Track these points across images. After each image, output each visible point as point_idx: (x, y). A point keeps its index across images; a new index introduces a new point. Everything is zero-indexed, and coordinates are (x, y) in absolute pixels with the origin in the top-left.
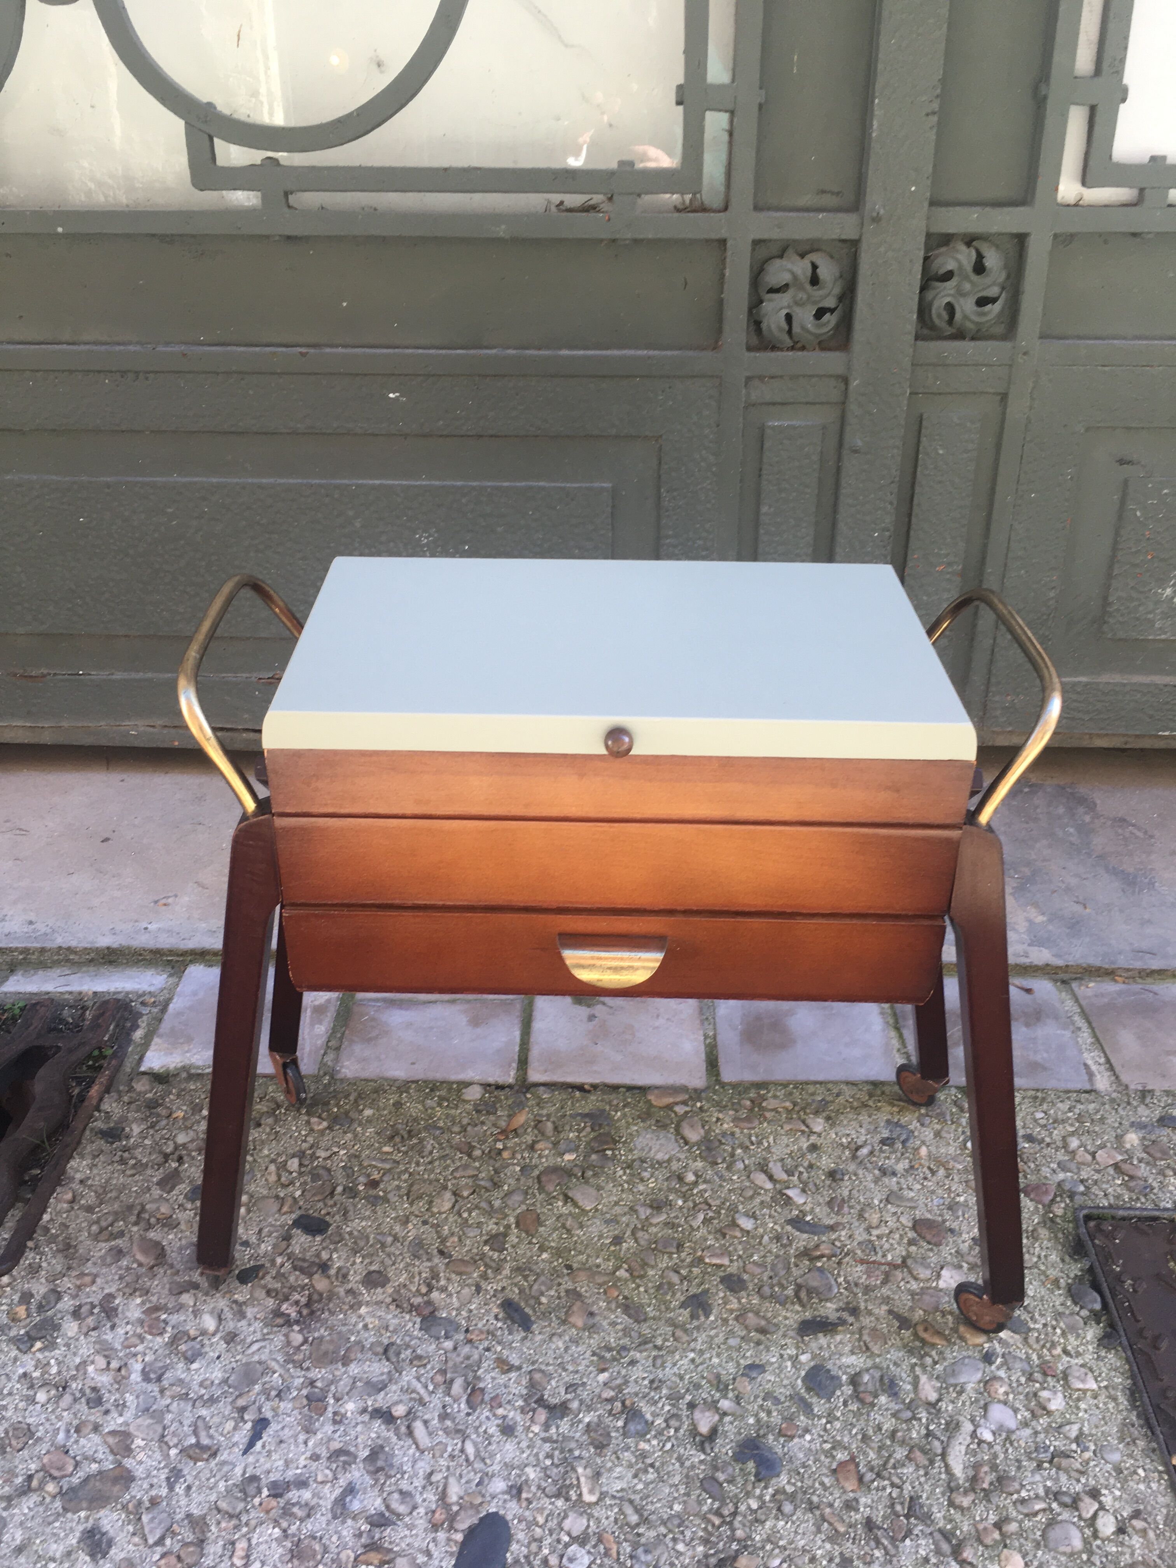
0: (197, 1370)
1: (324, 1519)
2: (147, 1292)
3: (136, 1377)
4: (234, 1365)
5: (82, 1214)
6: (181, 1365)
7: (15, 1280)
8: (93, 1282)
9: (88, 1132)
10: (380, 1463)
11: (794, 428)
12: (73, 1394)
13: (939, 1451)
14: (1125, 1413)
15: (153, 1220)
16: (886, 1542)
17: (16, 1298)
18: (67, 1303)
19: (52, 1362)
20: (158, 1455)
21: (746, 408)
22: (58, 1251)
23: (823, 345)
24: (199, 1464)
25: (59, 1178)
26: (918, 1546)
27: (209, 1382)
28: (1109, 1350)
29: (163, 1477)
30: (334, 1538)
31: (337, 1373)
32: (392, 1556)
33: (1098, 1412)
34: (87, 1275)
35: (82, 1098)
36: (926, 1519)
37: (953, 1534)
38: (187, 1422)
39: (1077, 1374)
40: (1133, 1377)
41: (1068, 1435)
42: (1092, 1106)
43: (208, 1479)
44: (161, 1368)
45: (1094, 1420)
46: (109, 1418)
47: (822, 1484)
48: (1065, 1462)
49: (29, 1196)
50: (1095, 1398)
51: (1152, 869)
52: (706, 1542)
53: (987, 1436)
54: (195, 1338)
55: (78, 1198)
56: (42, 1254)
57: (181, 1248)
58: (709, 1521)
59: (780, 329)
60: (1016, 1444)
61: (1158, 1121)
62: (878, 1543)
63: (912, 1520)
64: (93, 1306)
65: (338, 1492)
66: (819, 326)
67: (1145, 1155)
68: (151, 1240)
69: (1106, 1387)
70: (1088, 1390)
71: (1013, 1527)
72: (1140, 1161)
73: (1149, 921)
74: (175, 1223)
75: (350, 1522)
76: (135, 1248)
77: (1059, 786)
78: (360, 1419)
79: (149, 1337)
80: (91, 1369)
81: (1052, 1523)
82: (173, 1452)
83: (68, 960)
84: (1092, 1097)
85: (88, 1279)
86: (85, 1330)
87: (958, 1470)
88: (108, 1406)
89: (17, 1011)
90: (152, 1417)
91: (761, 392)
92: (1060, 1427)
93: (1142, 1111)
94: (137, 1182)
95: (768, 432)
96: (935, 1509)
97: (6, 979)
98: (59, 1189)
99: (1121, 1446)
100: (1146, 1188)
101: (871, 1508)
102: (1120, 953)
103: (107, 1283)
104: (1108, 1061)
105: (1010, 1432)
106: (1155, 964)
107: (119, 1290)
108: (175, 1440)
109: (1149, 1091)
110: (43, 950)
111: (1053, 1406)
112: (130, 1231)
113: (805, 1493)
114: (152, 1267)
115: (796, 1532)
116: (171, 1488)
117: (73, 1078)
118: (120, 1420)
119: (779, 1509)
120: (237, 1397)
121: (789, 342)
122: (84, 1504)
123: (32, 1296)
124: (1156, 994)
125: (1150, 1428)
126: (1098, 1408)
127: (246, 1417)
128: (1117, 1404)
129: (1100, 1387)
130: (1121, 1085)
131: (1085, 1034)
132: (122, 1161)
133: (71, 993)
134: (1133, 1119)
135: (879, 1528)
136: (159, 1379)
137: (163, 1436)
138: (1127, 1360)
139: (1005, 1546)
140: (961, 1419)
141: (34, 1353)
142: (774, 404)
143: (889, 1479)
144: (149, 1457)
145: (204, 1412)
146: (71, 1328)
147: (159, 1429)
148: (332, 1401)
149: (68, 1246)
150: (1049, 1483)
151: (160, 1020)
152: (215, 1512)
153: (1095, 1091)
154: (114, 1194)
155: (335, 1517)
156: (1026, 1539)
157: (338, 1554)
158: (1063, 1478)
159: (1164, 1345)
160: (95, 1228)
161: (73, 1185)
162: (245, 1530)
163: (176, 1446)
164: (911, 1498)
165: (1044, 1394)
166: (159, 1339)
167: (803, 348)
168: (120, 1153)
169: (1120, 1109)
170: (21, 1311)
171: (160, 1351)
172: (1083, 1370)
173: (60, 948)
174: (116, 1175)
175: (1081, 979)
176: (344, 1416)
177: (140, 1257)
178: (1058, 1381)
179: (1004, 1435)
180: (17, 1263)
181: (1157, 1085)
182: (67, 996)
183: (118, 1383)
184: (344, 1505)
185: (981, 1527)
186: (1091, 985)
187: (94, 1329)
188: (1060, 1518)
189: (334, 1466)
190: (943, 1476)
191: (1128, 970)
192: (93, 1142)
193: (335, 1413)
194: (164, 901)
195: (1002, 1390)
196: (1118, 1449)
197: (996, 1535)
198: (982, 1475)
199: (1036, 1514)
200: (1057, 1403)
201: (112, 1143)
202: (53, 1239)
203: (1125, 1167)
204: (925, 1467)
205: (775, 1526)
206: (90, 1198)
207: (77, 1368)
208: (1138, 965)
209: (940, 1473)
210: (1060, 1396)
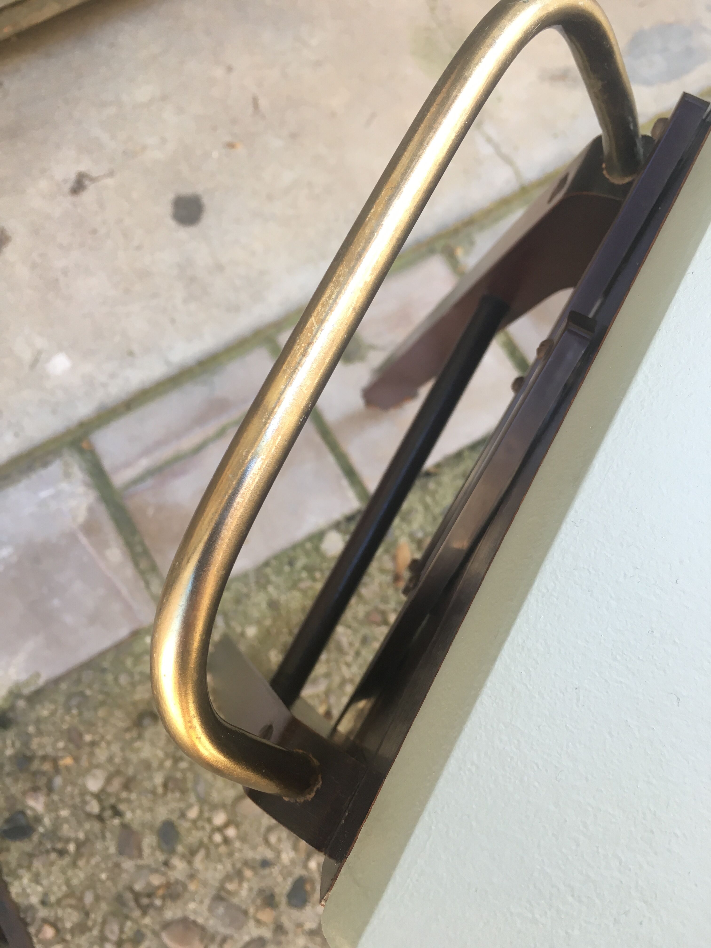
55: (60, 925)
94: (98, 866)
98: (31, 931)
112: (146, 926)
154: (89, 896)
161: (41, 915)
168: (49, 845)
192: (9, 850)
201: (29, 838)
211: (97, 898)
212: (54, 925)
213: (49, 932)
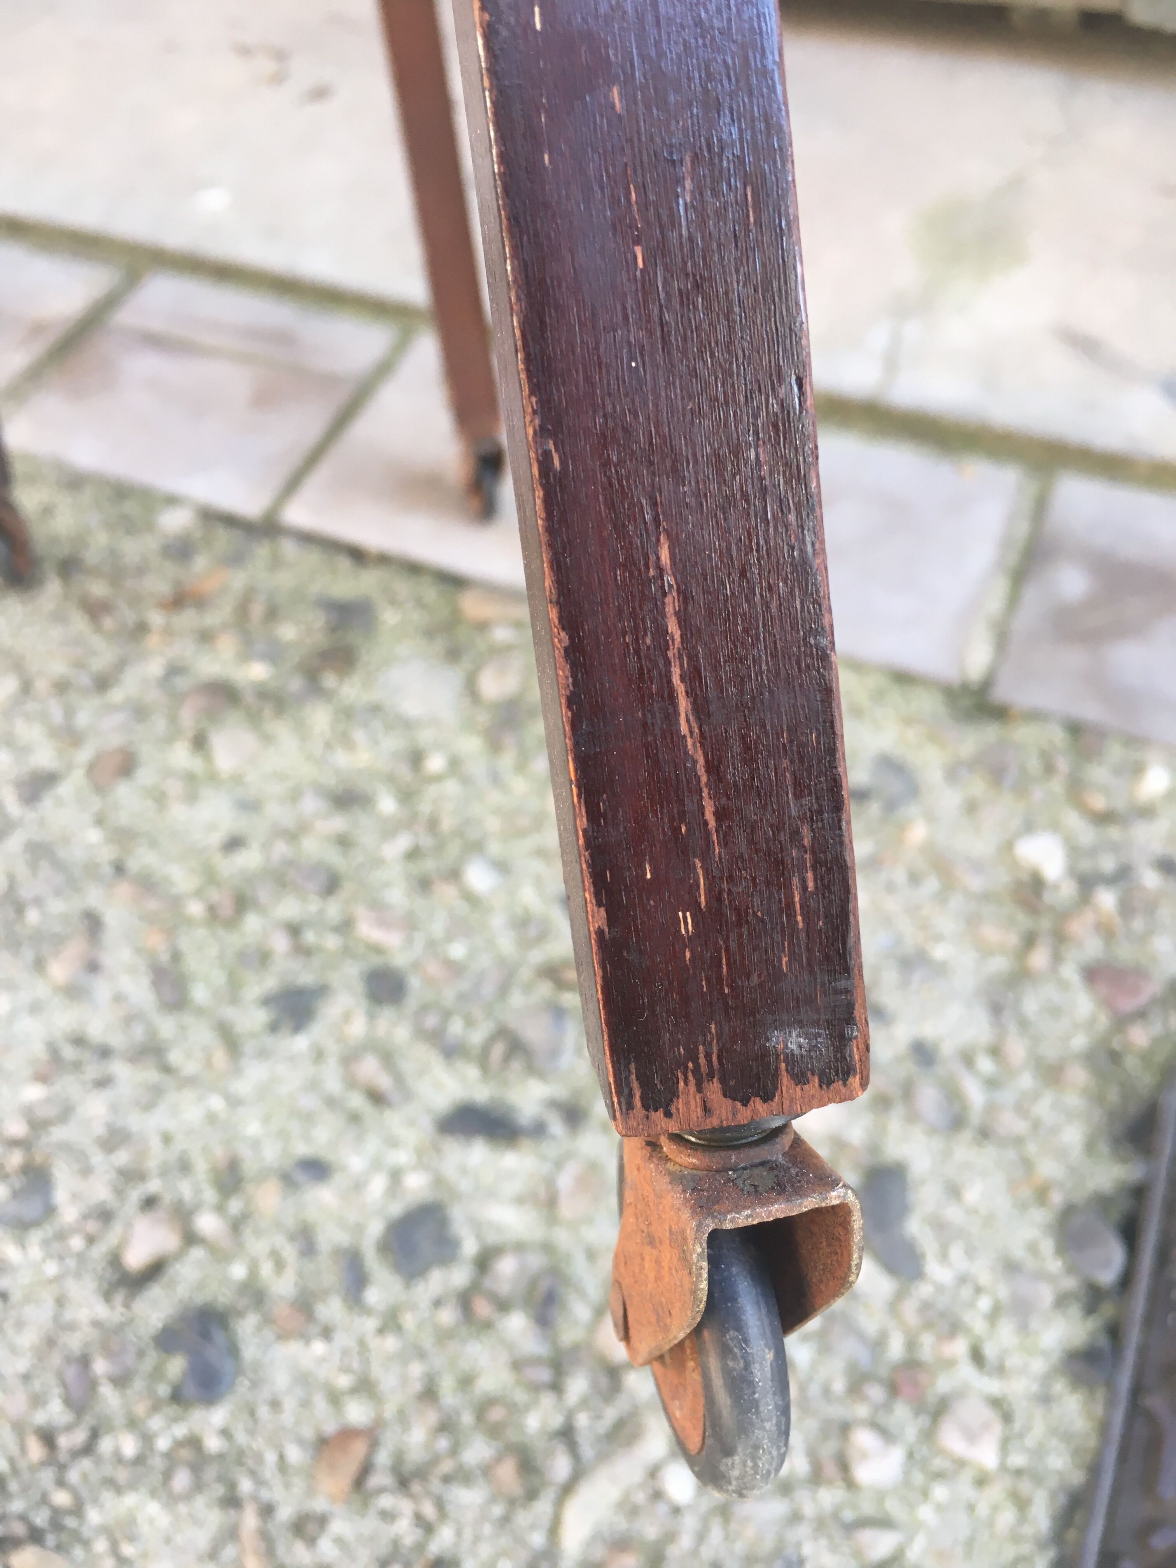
13: (560, 1479)
33: (965, 1522)
39: (969, 1417)
40: (1094, 1470)
45: (944, 1539)
47: (282, 1457)
50: (978, 1487)
60: (734, 1526)
69: (1019, 1473)
87: (575, 1537)
92: (856, 1524)
111: (866, 1473)
113: (237, 1463)
119: (167, 1478)
126: (971, 1513)
129: (1002, 1466)
138: (1104, 1428)
165: (866, 1437)
172: (987, 1414)
178: (915, 1419)
200: (881, 1468)
204: (509, 1505)
209: (533, 1529)
210: (896, 1456)
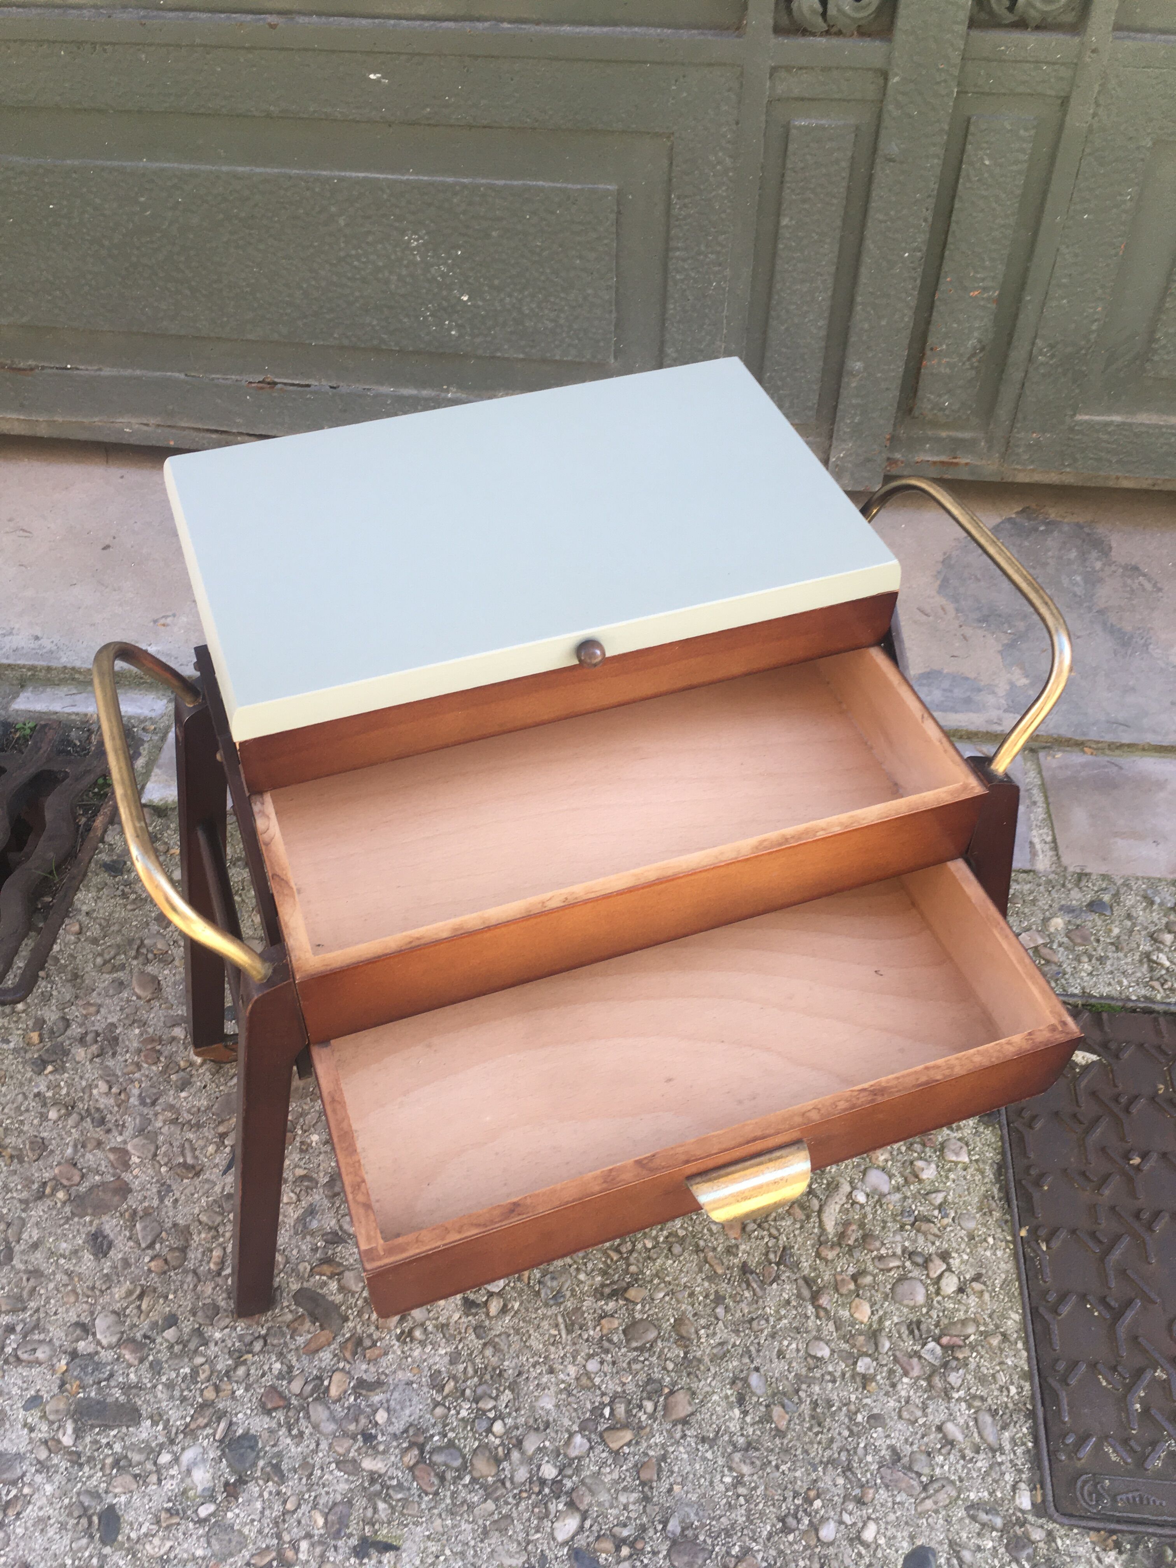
0: (185, 1098)
1: (288, 1234)
2: (145, 1024)
3: (134, 1101)
4: (218, 1094)
5: (89, 947)
6: (172, 1092)
7: (29, 1007)
8: (98, 1012)
9: (93, 865)
10: (337, 1189)
11: (822, 128)
12: (80, 1114)
13: (817, 1208)
14: (988, 1186)
15: (150, 956)
16: (755, 1286)
17: (30, 1023)
18: (75, 1030)
19: (62, 1084)
20: (150, 1172)
21: (770, 102)
22: (67, 981)
23: (863, 32)
24: (185, 1181)
25: (66, 910)
26: (783, 1290)
27: (195, 1109)
28: (987, 1127)
29: (155, 1190)
30: (295, 1252)
31: (306, 1107)
32: (342, 1269)
33: (964, 1182)
34: (91, 1005)
35: (88, 828)
36: (796, 1266)
37: (815, 1282)
38: (176, 1144)
39: (953, 1147)
40: (1003, 1153)
41: (933, 1202)
42: (1028, 886)
43: (193, 1195)
44: (155, 1094)
45: (959, 1190)
46: (110, 1136)
48: (924, 1226)
49: (41, 925)
50: (965, 1170)
51: (1151, 628)
52: (604, 1273)
53: (861, 1198)
54: (184, 1070)
55: (84, 930)
56: (53, 982)
57: (175, 983)
58: (608, 1256)
59: (813, 11)
60: (885, 1207)
61: (1087, 906)
62: (748, 1285)
63: (782, 1267)
64: (97, 1034)
65: (301, 1211)
66: (857, 10)
67: (1065, 940)
68: (148, 974)
69: (977, 1161)
70: (958, 1163)
71: (868, 1279)
72: (1060, 945)
73: (1133, 689)
74: (170, 959)
75: (308, 1238)
76: (134, 983)
77: (1078, 525)
78: (323, 1149)
79: (145, 1065)
80: (95, 1091)
81: (902, 1279)
82: (163, 1169)
83: (73, 679)
84: (1029, 877)
85: (92, 1009)
86: (89, 1056)
87: (830, 1226)
88: (110, 1125)
89: (28, 731)
90: (146, 1138)
91: (787, 85)
92: (927, 1194)
93: (1076, 894)
94: (137, 916)
95: (794, 132)
96: (803, 1259)
97: (16, 696)
98: (67, 921)
99: (978, 1215)
100: (1058, 973)
101: (749, 1254)
102: (1094, 724)
103: (110, 1012)
104: (1054, 841)
105: (882, 1195)
106: (1126, 739)
107: (120, 1020)
108: (166, 1159)
109: (1086, 874)
110: (49, 669)
111: (924, 1176)
112: (130, 965)
113: (694, 1236)
114: (149, 1001)
115: (681, 1270)
116: (162, 1201)
117: (80, 806)
118: (119, 1139)
119: (670, 1250)
120: (219, 1123)
121: (823, 26)
122: (90, 1211)
123: (44, 1022)
124: (1121, 768)
125: (1008, 1201)
126: (965, 1179)
127: (226, 1142)
128: (984, 1177)
129: (971, 1160)
130: (1060, 866)
131: (1040, 810)
132: (124, 895)
133: (77, 714)
134: (1063, 902)
135: (752, 1272)
136: (153, 1103)
137: (155, 1155)
138: (1002, 1138)
139: (858, 1296)
140: (842, 1180)
141: (46, 1075)
142: (802, 99)
143: (768, 1230)
144: (144, 1172)
145: (191, 1136)
146: (80, 1053)
147: (153, 1148)
148: (300, 1132)
149: (76, 976)
150: (907, 1244)
151: (160, 749)
152: (197, 1223)
153: (1034, 871)
154: (115, 928)
155: (296, 1234)
156: (877, 1291)
157: (298, 1264)
158: (921, 1239)
159: (1038, 1125)
160: (99, 960)
161: (80, 917)
162: (221, 1240)
163: (166, 1164)
164: (784, 1248)
165: (920, 1164)
166: (154, 1068)
167: (839, 33)
168: (121, 887)
169: (1053, 892)
170: (35, 1036)
171: (155, 1079)
172: (959, 1144)
173: (65, 667)
174: (118, 909)
175: (1050, 748)
176: (310, 1145)
177: (137, 990)
178: (935, 1152)
179: (876, 1197)
180: (31, 991)
181: (1095, 868)
182: (73, 717)
183: (119, 1106)
184: (305, 1226)
185: (839, 1278)
186: (1059, 755)
187: (98, 1056)
188: (910, 1275)
189: (298, 1190)
190: (816, 1230)
191: (1098, 742)
192: (97, 875)
193: (302, 1143)
194: (162, 621)
195: (882, 1158)
196: (974, 1218)
197: (852, 1286)
198: (849, 1232)
199: (890, 1270)
200: (929, 1173)
201: (115, 877)
202: (62, 969)
203: (1045, 951)
204: (802, 1221)
205: (664, 1263)
206: (95, 931)
207: (83, 1090)
208: (1109, 738)
209: (814, 1227)
210: (933, 1166)
211: (119, 931)
212: (81, 929)
213: (76, 928)
